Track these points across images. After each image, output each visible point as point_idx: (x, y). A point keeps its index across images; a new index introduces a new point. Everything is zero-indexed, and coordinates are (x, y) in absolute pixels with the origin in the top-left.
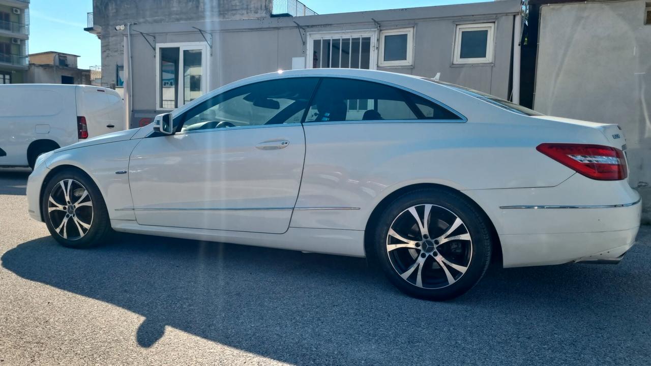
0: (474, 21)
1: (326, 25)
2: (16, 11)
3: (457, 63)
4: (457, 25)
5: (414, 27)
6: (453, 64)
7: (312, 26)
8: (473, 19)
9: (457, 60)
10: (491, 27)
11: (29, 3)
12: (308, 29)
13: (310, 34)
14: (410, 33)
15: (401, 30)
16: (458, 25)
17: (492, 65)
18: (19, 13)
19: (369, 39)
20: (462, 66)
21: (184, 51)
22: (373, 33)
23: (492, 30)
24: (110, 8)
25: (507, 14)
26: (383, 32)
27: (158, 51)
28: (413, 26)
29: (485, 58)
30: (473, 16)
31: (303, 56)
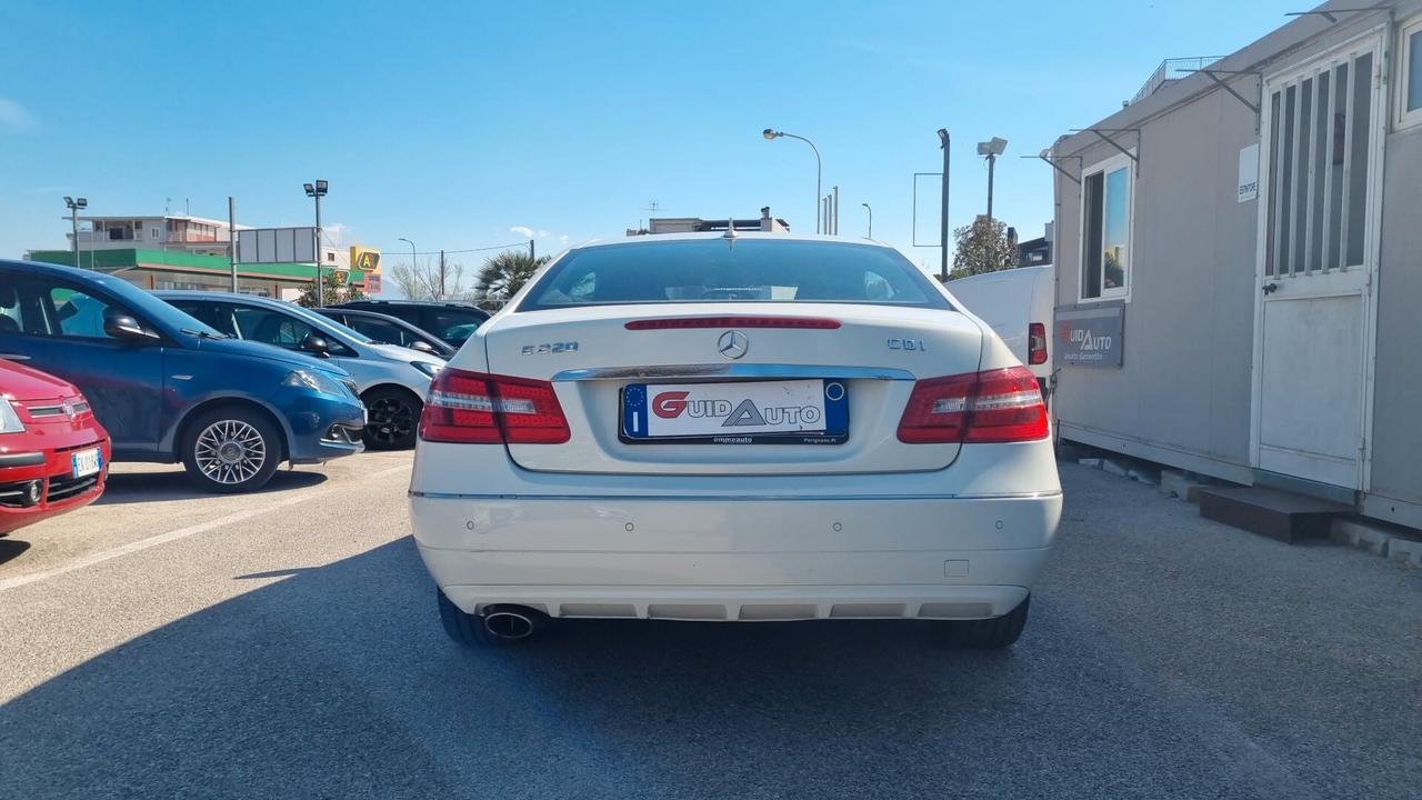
19: (1368, 58)
21: (1109, 177)
22: (1376, 42)
26: (1403, 26)
31: (1255, 142)
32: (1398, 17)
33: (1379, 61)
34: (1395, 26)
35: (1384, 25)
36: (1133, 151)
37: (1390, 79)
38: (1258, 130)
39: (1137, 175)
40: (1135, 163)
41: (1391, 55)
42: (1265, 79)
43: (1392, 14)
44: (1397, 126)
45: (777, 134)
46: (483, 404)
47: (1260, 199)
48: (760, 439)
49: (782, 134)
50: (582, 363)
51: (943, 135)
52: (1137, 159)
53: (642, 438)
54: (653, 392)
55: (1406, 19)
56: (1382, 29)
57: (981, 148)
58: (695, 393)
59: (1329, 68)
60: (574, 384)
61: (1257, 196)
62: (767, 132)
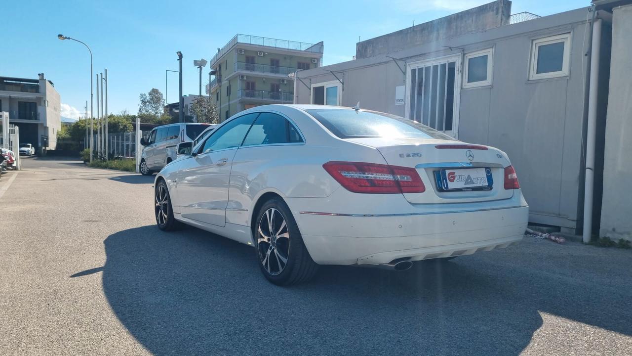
0: (549, 33)
1: (421, 55)
2: (314, 61)
3: (534, 79)
4: (533, 40)
5: (493, 47)
6: (528, 80)
7: (411, 57)
8: (549, 32)
9: (534, 76)
10: (567, 38)
11: (323, 53)
12: (408, 60)
13: (409, 65)
14: (490, 53)
15: (483, 51)
16: (535, 40)
17: (568, 79)
18: (316, 62)
19: (454, 63)
20: (537, 82)
21: (327, 88)
22: (457, 58)
23: (568, 41)
24: (368, 50)
25: (583, 22)
26: (467, 55)
27: (312, 89)
28: (491, 46)
29: (561, 71)
30: (548, 28)
31: (403, 85)
32: (465, 52)
33: (458, 66)
34: (464, 55)
35: (460, 54)
36: (341, 80)
37: (462, 72)
38: (405, 81)
39: (343, 90)
40: (341, 84)
41: (462, 64)
42: (408, 64)
43: (463, 51)
44: (464, 87)
45: (66, 38)
46: (389, 177)
47: (406, 105)
48: (474, 189)
49: (69, 38)
50: (423, 161)
51: (179, 54)
52: (343, 84)
53: (448, 190)
54: (447, 172)
55: (467, 53)
56: (459, 55)
57: (196, 63)
58: (457, 173)
59: (438, 64)
60: (423, 169)
61: (405, 104)
62: (60, 36)
